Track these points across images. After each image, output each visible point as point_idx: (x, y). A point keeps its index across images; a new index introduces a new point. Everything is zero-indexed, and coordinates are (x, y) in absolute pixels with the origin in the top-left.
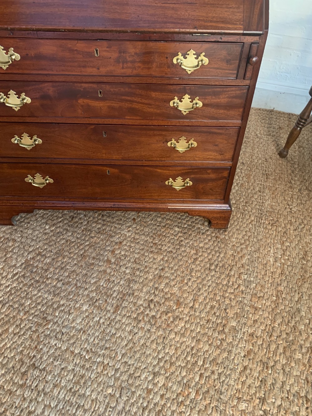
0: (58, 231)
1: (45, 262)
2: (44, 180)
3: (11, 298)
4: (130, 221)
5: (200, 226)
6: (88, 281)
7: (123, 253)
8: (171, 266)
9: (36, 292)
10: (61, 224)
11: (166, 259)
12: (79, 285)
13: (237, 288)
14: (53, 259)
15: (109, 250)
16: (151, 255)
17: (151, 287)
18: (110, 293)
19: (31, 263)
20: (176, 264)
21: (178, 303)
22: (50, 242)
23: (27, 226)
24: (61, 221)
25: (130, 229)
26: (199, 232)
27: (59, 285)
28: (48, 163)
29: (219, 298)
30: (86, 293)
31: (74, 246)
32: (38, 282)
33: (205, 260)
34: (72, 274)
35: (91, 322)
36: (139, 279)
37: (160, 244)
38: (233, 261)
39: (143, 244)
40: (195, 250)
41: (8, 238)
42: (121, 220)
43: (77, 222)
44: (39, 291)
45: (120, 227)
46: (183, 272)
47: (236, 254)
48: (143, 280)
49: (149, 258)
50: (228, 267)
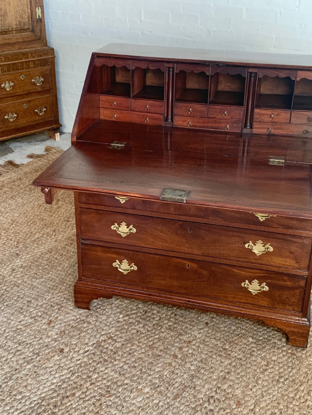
0: (131, 321)
1: (114, 346)
2: (129, 267)
3: (81, 370)
4: (203, 324)
5: (276, 341)
6: (153, 368)
7: (190, 351)
8: (239, 371)
9: (103, 369)
10: (134, 316)
11: (234, 364)
12: (144, 370)
13: (303, 402)
14: (123, 345)
15: (177, 346)
16: (218, 358)
17: (213, 386)
18: (172, 382)
19: (102, 344)
20: (243, 371)
21: (239, 404)
22: (122, 329)
23: (103, 312)
24: (134, 313)
25: (202, 331)
26: (275, 347)
27: (126, 367)
28: (136, 251)
29: (282, 407)
30: (150, 378)
31: (144, 337)
32: (105, 361)
33: (275, 372)
34: (138, 360)
35: (150, 403)
36: (203, 377)
37: (229, 350)
38: (305, 378)
39: (212, 347)
40: (266, 361)
41: (83, 320)
42: (194, 321)
43: (150, 316)
44: (106, 368)
45: (191, 327)
46: (249, 379)
47: (309, 373)
48: (207, 379)
49: (215, 361)
50: (298, 383)
